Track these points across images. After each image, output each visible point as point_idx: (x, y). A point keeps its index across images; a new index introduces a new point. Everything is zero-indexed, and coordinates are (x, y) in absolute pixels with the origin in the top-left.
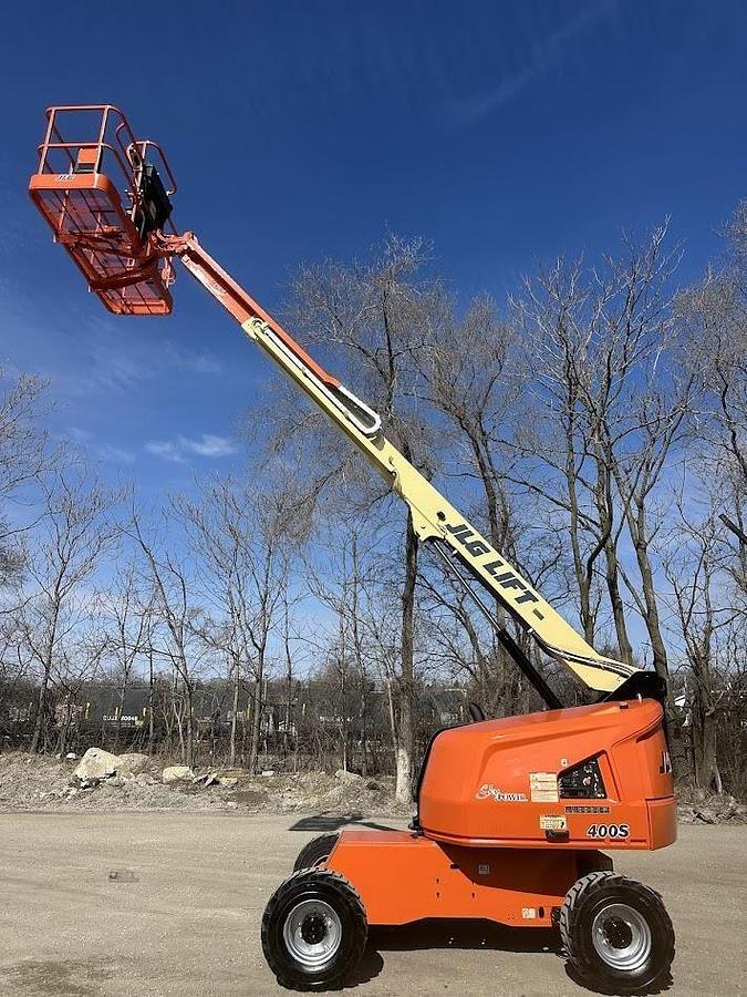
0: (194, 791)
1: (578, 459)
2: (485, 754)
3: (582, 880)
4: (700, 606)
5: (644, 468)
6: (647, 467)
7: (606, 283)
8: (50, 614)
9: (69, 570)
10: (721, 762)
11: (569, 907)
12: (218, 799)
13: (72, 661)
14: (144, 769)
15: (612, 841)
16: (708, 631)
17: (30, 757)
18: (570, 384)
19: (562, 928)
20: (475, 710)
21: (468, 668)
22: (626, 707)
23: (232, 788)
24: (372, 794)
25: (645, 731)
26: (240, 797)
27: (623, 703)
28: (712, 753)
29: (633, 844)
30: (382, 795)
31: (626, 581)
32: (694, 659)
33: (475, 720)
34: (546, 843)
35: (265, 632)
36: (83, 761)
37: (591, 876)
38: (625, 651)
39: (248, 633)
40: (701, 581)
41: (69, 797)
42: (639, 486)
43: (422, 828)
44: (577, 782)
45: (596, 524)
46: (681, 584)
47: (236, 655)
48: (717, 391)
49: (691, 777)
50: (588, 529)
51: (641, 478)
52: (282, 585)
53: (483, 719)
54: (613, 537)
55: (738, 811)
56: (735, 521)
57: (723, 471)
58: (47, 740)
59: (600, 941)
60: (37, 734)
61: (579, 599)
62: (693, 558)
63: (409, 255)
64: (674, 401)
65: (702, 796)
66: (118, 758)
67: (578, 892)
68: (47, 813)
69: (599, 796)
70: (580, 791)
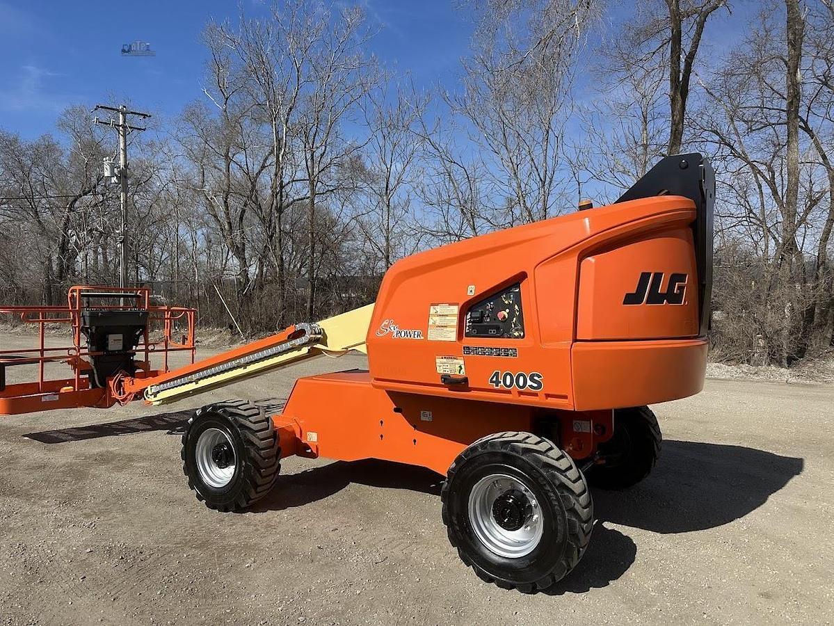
29: (549, 400)
34: (443, 390)
44: (490, 316)
69: (516, 334)
70: (492, 327)
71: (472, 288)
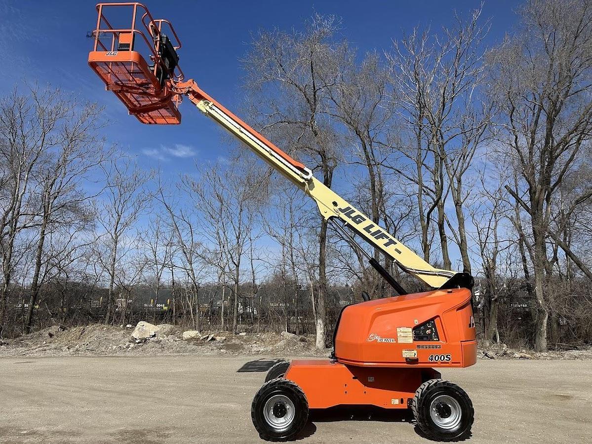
0: (201, 344)
1: (424, 153)
2: (372, 317)
3: (425, 383)
4: (491, 240)
5: (462, 158)
6: (464, 158)
7: (443, 45)
8: (113, 246)
9: (122, 220)
10: (500, 325)
11: (418, 397)
12: (215, 348)
13: (127, 273)
14: (172, 332)
15: (441, 363)
16: (495, 254)
17: (105, 327)
18: (420, 107)
19: (414, 408)
20: (365, 295)
21: (357, 275)
22: (451, 292)
23: (223, 342)
24: (302, 344)
25: (461, 305)
26: (228, 347)
27: (450, 290)
28: (494, 321)
29: (453, 364)
30: (308, 344)
31: (449, 225)
32: (487, 269)
33: (365, 300)
34: (406, 364)
35: (240, 255)
36: (137, 329)
37: (430, 381)
38: (448, 264)
39: (229, 256)
40: (493, 224)
41: (130, 348)
42: (459, 169)
43: (337, 358)
44: (422, 332)
45: (433, 192)
46: (481, 226)
47: (223, 269)
48: (507, 111)
49: (483, 334)
50: (428, 194)
51: (460, 164)
52: (248, 229)
53: (370, 300)
54: (443, 199)
55: (508, 352)
56: (514, 189)
57: (508, 160)
58: (115, 317)
59: (434, 415)
60: (108, 314)
61: (421, 235)
62: (489, 211)
63: (327, 27)
64: (482, 118)
65: (488, 345)
66: (157, 327)
67: (423, 390)
68: (118, 357)
69: (435, 339)
70: (425, 337)
71: (416, 321)
